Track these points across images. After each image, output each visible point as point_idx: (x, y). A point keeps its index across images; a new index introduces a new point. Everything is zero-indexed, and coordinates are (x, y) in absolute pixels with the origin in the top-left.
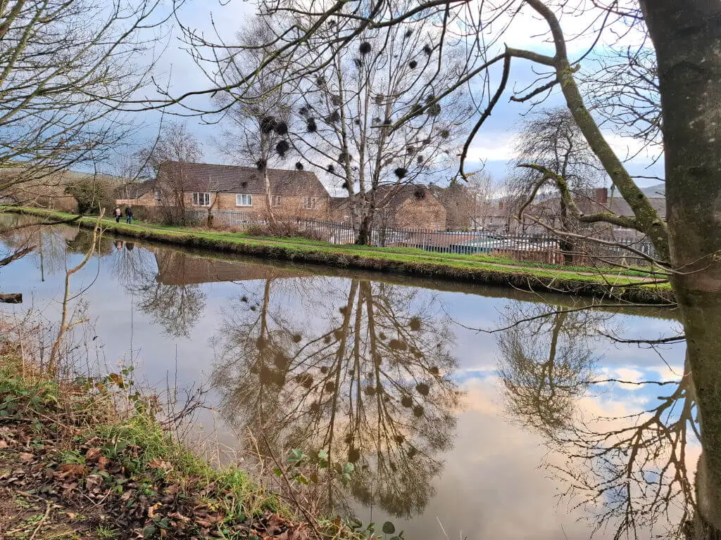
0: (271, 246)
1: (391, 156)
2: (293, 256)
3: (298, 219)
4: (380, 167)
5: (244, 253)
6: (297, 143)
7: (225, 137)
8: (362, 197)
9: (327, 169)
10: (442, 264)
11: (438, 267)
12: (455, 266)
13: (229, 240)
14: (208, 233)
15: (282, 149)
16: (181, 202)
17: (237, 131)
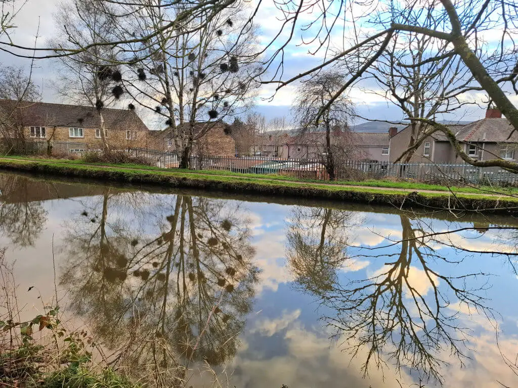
0: (110, 170)
1: (204, 101)
2: (131, 179)
3: (129, 149)
4: (196, 110)
5: (86, 177)
6: (129, 88)
7: (62, 82)
8: (183, 132)
9: (155, 109)
10: (251, 182)
11: (248, 185)
12: (260, 184)
13: (71, 166)
14: (49, 160)
15: (118, 92)
16: (22, 135)
17: (73, 77)
